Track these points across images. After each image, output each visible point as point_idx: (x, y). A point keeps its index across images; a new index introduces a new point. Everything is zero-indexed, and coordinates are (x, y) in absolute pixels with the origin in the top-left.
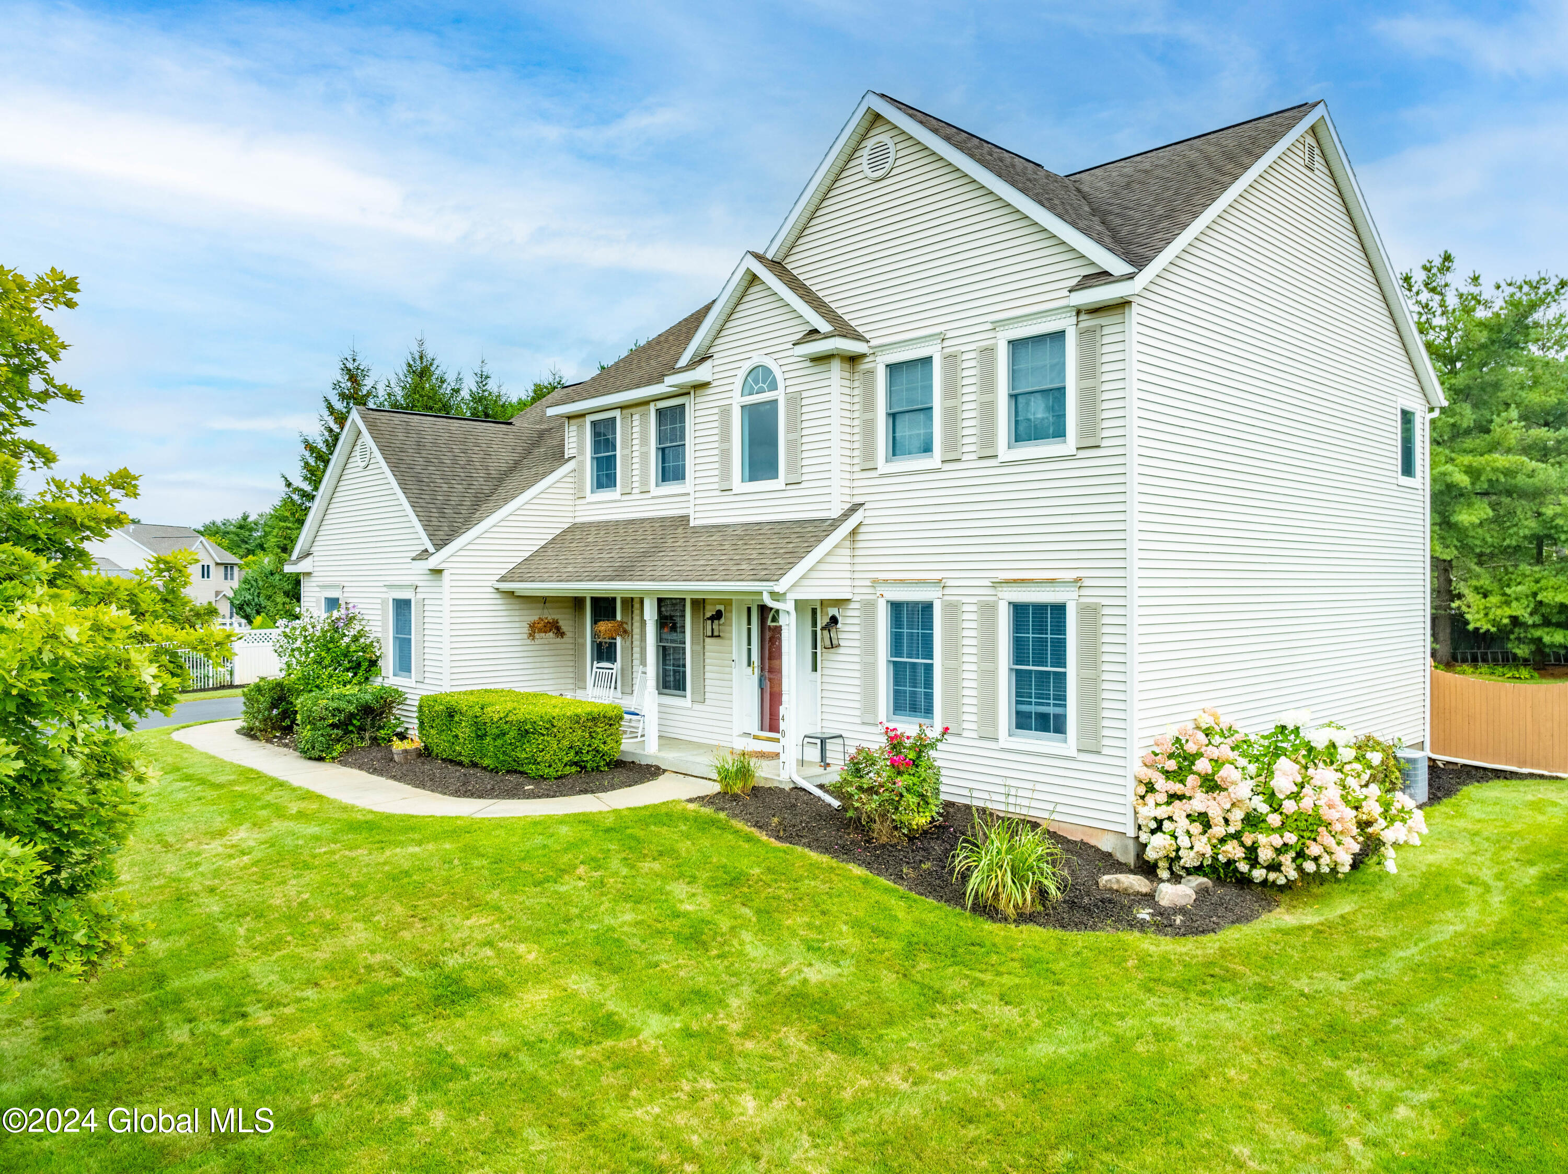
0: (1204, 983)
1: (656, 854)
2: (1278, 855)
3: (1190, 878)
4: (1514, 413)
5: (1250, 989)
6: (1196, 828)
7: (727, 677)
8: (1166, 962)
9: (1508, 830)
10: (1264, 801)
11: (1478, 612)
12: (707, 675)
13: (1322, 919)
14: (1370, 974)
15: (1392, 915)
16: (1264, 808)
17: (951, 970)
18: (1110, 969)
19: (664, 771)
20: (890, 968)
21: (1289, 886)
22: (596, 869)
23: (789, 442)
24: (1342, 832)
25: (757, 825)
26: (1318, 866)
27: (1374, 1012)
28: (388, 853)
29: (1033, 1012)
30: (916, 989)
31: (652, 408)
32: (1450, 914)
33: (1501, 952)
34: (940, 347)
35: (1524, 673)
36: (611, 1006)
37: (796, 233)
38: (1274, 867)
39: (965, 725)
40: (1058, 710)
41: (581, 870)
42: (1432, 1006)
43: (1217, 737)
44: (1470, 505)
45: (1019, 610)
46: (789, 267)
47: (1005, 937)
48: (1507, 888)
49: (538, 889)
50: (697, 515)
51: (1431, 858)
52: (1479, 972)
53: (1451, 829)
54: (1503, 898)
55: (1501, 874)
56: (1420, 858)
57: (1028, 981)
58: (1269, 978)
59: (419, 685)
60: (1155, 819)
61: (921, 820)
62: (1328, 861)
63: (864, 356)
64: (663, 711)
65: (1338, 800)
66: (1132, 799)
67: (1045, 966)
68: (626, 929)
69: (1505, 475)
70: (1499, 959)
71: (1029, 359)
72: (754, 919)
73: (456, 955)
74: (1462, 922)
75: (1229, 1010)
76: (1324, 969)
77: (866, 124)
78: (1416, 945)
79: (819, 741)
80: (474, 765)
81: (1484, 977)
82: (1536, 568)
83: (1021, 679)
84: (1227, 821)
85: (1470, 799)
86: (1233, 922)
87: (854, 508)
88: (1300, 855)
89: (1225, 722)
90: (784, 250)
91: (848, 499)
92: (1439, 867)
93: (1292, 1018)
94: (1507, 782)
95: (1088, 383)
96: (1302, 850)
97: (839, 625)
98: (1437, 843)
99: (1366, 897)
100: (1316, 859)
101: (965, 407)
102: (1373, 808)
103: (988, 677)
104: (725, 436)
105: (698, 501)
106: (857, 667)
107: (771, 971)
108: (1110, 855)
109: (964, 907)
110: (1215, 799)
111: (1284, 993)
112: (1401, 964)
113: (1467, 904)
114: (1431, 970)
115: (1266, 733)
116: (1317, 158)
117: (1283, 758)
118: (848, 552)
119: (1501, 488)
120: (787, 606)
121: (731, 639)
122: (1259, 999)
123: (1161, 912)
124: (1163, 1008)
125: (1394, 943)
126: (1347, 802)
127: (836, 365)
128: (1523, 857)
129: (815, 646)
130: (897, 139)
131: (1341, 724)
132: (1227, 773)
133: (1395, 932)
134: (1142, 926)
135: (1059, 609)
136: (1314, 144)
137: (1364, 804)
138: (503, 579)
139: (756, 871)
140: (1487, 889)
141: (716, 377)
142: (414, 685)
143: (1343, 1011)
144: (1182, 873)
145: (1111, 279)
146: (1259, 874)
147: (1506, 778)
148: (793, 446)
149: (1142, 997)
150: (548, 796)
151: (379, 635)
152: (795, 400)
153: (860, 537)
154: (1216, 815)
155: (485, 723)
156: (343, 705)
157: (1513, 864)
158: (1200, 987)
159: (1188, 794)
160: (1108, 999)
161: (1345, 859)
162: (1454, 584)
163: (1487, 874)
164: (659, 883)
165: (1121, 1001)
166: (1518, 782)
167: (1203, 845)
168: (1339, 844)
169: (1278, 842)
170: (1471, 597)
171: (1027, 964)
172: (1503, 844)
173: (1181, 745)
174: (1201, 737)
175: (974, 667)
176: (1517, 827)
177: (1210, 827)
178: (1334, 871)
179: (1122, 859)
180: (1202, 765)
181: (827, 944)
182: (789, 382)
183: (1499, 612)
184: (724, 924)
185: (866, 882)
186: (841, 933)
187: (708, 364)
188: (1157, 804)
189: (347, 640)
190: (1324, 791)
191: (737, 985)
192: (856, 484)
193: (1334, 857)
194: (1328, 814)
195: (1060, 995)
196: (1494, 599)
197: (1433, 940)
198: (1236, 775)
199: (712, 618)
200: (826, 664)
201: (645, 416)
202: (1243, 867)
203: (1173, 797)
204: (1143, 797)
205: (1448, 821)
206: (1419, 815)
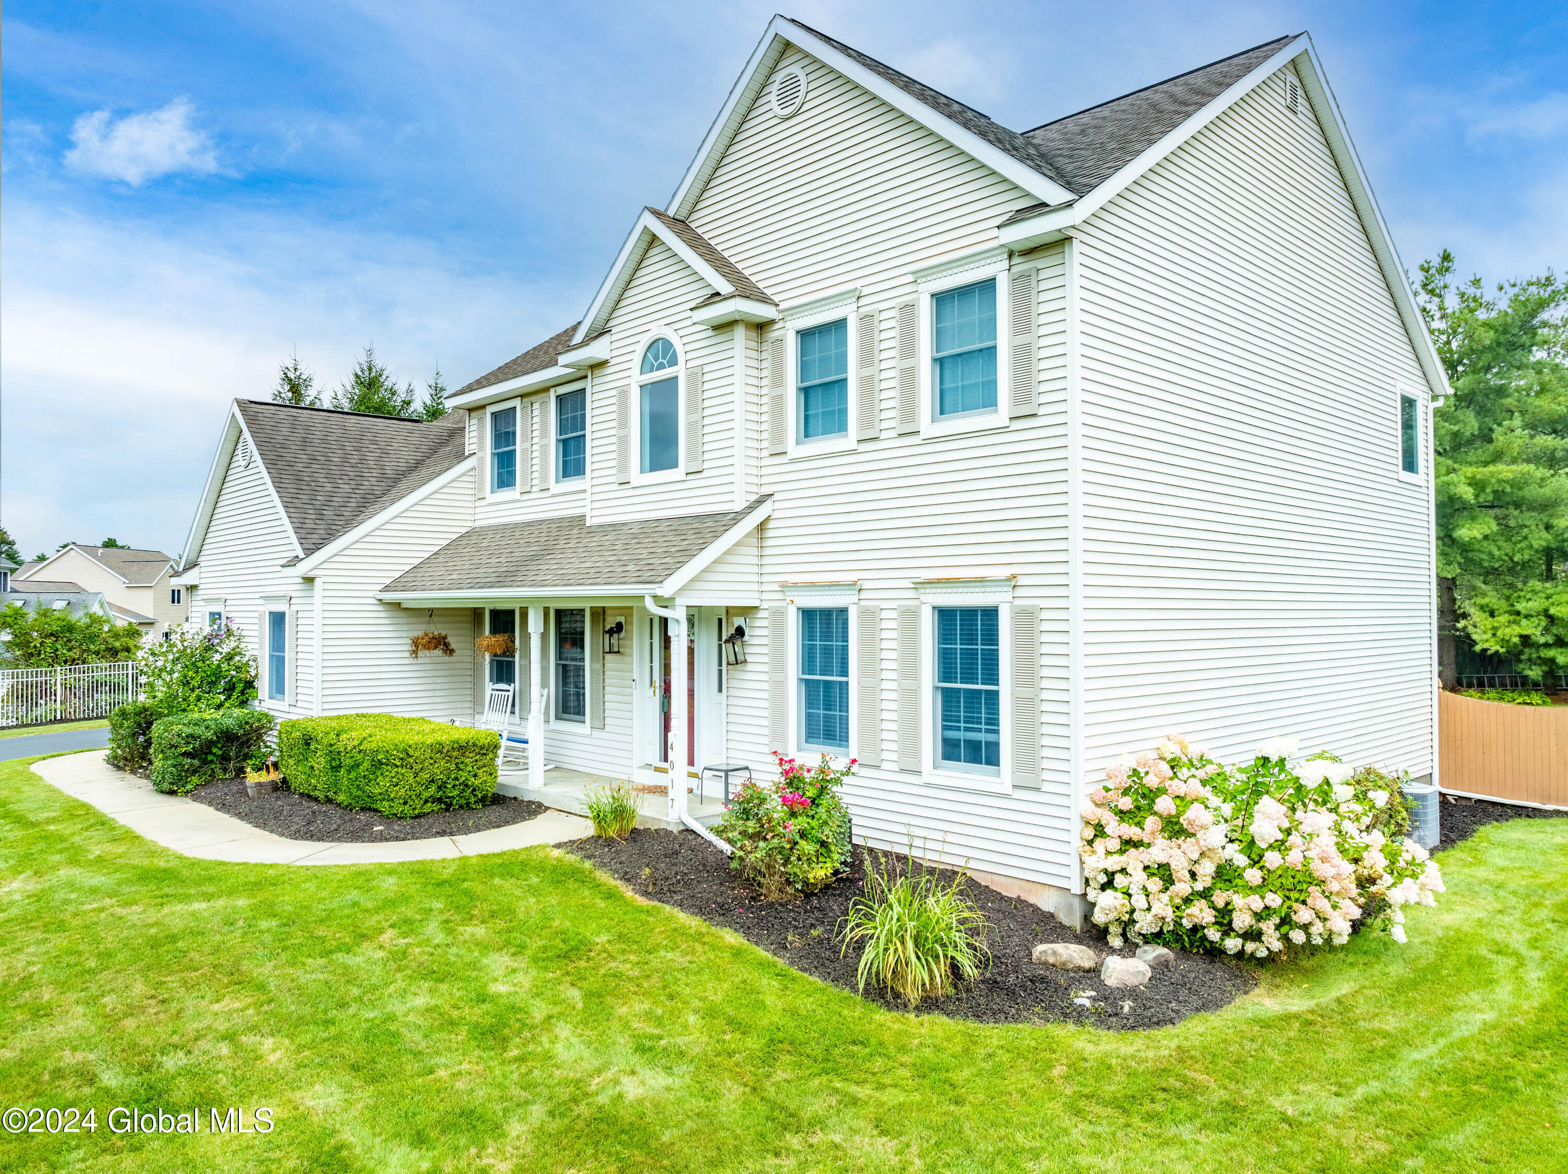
0: (1153, 1101)
1: (487, 914)
2: (1259, 921)
3: (1147, 947)
4: (1517, 421)
5: (1213, 1110)
6: (1155, 884)
7: (627, 699)
8: (1105, 1068)
9: (1538, 881)
10: (1241, 851)
11: (1485, 632)
12: (607, 697)
13: (1312, 1004)
14: (1375, 1087)
15: (1402, 998)
16: (1241, 860)
17: (817, 1081)
18: (1028, 1078)
19: (547, 808)
20: (737, 1076)
21: (1272, 958)
22: (405, 935)
23: (690, 425)
24: (1338, 893)
25: (627, 878)
26: (1308, 935)
27: (1383, 1148)
28: (166, 910)
29: (914, 1149)
30: (763, 1109)
31: (552, 394)
32: (1475, 997)
33: (1547, 1053)
34: (855, 306)
35: (1536, 698)
36: (346, 1136)
37: (700, 185)
38: (1254, 935)
39: (885, 755)
40: (991, 737)
41: (387, 936)
42: (1460, 1138)
43: (1185, 770)
44: (1473, 519)
45: (945, 615)
46: (693, 225)
47: (899, 1033)
48: (1545, 959)
49: (323, 961)
50: (595, 513)
51: (1448, 919)
52: (1520, 1083)
53: (1469, 880)
54: (1542, 974)
55: (1536, 940)
56: (1435, 919)
57: (917, 1097)
58: (1238, 1092)
59: (292, 709)
60: (1106, 872)
61: (820, 872)
62: (1321, 930)
63: (772, 322)
64: (551, 739)
65: (1333, 852)
66: (1078, 844)
67: (944, 1075)
68: (411, 1018)
69: (1512, 486)
70: (1546, 1064)
71: (955, 316)
72: (580, 1006)
73: (181, 1054)
74: (1492, 1008)
75: (1183, 1144)
76: (1314, 1080)
77: (774, 55)
78: (1434, 1041)
79: (723, 774)
80: (329, 801)
81: (1527, 1092)
82: (1548, 585)
83: (949, 698)
84: (1193, 875)
85: (1489, 841)
86: (1198, 1010)
87: (760, 501)
88: (1285, 921)
89: (1194, 751)
90: (688, 206)
91: (755, 489)
92: (1458, 930)
93: (1268, 1158)
94: (1529, 821)
95: (1022, 339)
96: (1288, 915)
97: (746, 638)
98: (1454, 898)
99: (1369, 972)
100: (1305, 927)
101: (884, 375)
102: (1376, 861)
103: (910, 696)
104: (623, 422)
105: (595, 497)
106: (765, 686)
107: (577, 1083)
108: (1052, 915)
109: (854, 988)
110: (1179, 847)
111: (1260, 1117)
112: (1415, 1072)
113: (1497, 981)
114: (1455, 1080)
115: (1244, 766)
116: (1300, 100)
117: (1265, 797)
118: (755, 551)
119: (1508, 499)
120: (677, 615)
121: (632, 655)
122: (1228, 1125)
123: (1107, 995)
124: (1093, 1142)
125: (1405, 1040)
126: (1343, 851)
127: (740, 333)
128: (1560, 916)
129: (720, 664)
130: (809, 69)
131: (1336, 753)
132: (1195, 814)
133: (1406, 1024)
134: (1078, 1016)
135: (991, 614)
136: (1298, 84)
137: (1365, 854)
138: (387, 589)
139: (603, 938)
140: (1521, 962)
141: (615, 353)
142: (287, 709)
143: (1340, 1147)
144: (1139, 941)
145: (1048, 209)
146: (1232, 944)
147: (1528, 816)
148: (695, 428)
149: (1066, 1123)
150: (397, 839)
151: (256, 653)
152: (697, 377)
153: (769, 534)
154: (1180, 867)
155: (339, 753)
156: (199, 731)
157: (1549, 925)
158: (1148, 1107)
159: (1146, 841)
160: (1019, 1127)
161: (1341, 927)
162: (1458, 603)
163: (1518, 940)
164: (476, 954)
165: (1038, 1130)
166: (1543, 820)
167: (1163, 907)
168: (1335, 907)
169: (1257, 904)
170: (1477, 616)
171: (921, 1072)
172: (1534, 899)
173: (1140, 778)
174: (1165, 768)
175: (894, 685)
176: (1550, 877)
177: (1172, 883)
178: (1328, 941)
179: (1066, 922)
180: (1164, 804)
181: (662, 1043)
182: (689, 356)
183: (1508, 631)
184: (539, 1010)
185: (737, 953)
186: (685, 1026)
187: (605, 339)
188: (1109, 853)
189: (217, 657)
190: (1315, 839)
191: (527, 1103)
192: (764, 471)
193: (1328, 924)
194: (1320, 870)
195: (957, 1120)
196: (1504, 619)
197: (1457, 1035)
198: (1206, 817)
199: (611, 632)
200: (733, 683)
201: (544, 404)
202: (1213, 934)
203: (1129, 844)
204: (1090, 843)
205: (1466, 870)
206: (1432, 867)
